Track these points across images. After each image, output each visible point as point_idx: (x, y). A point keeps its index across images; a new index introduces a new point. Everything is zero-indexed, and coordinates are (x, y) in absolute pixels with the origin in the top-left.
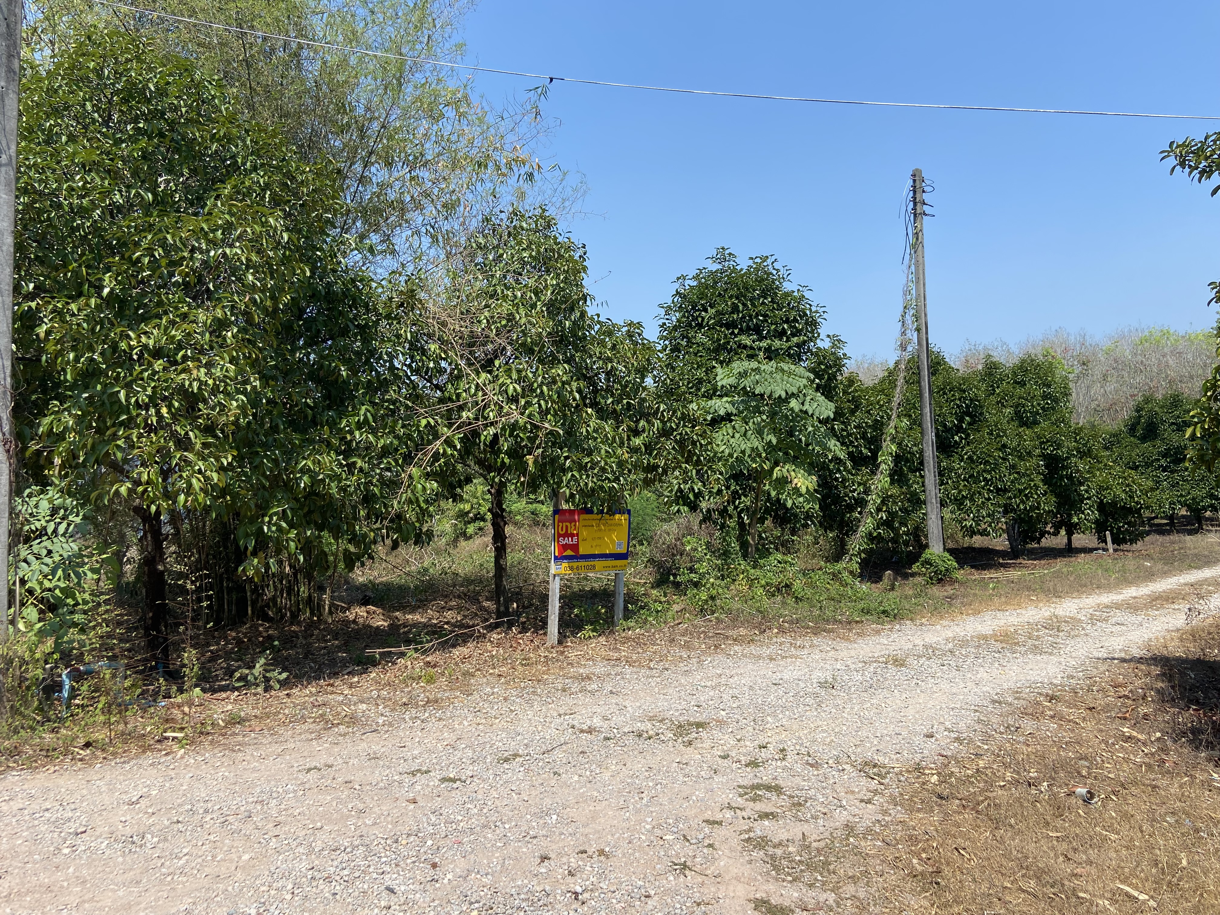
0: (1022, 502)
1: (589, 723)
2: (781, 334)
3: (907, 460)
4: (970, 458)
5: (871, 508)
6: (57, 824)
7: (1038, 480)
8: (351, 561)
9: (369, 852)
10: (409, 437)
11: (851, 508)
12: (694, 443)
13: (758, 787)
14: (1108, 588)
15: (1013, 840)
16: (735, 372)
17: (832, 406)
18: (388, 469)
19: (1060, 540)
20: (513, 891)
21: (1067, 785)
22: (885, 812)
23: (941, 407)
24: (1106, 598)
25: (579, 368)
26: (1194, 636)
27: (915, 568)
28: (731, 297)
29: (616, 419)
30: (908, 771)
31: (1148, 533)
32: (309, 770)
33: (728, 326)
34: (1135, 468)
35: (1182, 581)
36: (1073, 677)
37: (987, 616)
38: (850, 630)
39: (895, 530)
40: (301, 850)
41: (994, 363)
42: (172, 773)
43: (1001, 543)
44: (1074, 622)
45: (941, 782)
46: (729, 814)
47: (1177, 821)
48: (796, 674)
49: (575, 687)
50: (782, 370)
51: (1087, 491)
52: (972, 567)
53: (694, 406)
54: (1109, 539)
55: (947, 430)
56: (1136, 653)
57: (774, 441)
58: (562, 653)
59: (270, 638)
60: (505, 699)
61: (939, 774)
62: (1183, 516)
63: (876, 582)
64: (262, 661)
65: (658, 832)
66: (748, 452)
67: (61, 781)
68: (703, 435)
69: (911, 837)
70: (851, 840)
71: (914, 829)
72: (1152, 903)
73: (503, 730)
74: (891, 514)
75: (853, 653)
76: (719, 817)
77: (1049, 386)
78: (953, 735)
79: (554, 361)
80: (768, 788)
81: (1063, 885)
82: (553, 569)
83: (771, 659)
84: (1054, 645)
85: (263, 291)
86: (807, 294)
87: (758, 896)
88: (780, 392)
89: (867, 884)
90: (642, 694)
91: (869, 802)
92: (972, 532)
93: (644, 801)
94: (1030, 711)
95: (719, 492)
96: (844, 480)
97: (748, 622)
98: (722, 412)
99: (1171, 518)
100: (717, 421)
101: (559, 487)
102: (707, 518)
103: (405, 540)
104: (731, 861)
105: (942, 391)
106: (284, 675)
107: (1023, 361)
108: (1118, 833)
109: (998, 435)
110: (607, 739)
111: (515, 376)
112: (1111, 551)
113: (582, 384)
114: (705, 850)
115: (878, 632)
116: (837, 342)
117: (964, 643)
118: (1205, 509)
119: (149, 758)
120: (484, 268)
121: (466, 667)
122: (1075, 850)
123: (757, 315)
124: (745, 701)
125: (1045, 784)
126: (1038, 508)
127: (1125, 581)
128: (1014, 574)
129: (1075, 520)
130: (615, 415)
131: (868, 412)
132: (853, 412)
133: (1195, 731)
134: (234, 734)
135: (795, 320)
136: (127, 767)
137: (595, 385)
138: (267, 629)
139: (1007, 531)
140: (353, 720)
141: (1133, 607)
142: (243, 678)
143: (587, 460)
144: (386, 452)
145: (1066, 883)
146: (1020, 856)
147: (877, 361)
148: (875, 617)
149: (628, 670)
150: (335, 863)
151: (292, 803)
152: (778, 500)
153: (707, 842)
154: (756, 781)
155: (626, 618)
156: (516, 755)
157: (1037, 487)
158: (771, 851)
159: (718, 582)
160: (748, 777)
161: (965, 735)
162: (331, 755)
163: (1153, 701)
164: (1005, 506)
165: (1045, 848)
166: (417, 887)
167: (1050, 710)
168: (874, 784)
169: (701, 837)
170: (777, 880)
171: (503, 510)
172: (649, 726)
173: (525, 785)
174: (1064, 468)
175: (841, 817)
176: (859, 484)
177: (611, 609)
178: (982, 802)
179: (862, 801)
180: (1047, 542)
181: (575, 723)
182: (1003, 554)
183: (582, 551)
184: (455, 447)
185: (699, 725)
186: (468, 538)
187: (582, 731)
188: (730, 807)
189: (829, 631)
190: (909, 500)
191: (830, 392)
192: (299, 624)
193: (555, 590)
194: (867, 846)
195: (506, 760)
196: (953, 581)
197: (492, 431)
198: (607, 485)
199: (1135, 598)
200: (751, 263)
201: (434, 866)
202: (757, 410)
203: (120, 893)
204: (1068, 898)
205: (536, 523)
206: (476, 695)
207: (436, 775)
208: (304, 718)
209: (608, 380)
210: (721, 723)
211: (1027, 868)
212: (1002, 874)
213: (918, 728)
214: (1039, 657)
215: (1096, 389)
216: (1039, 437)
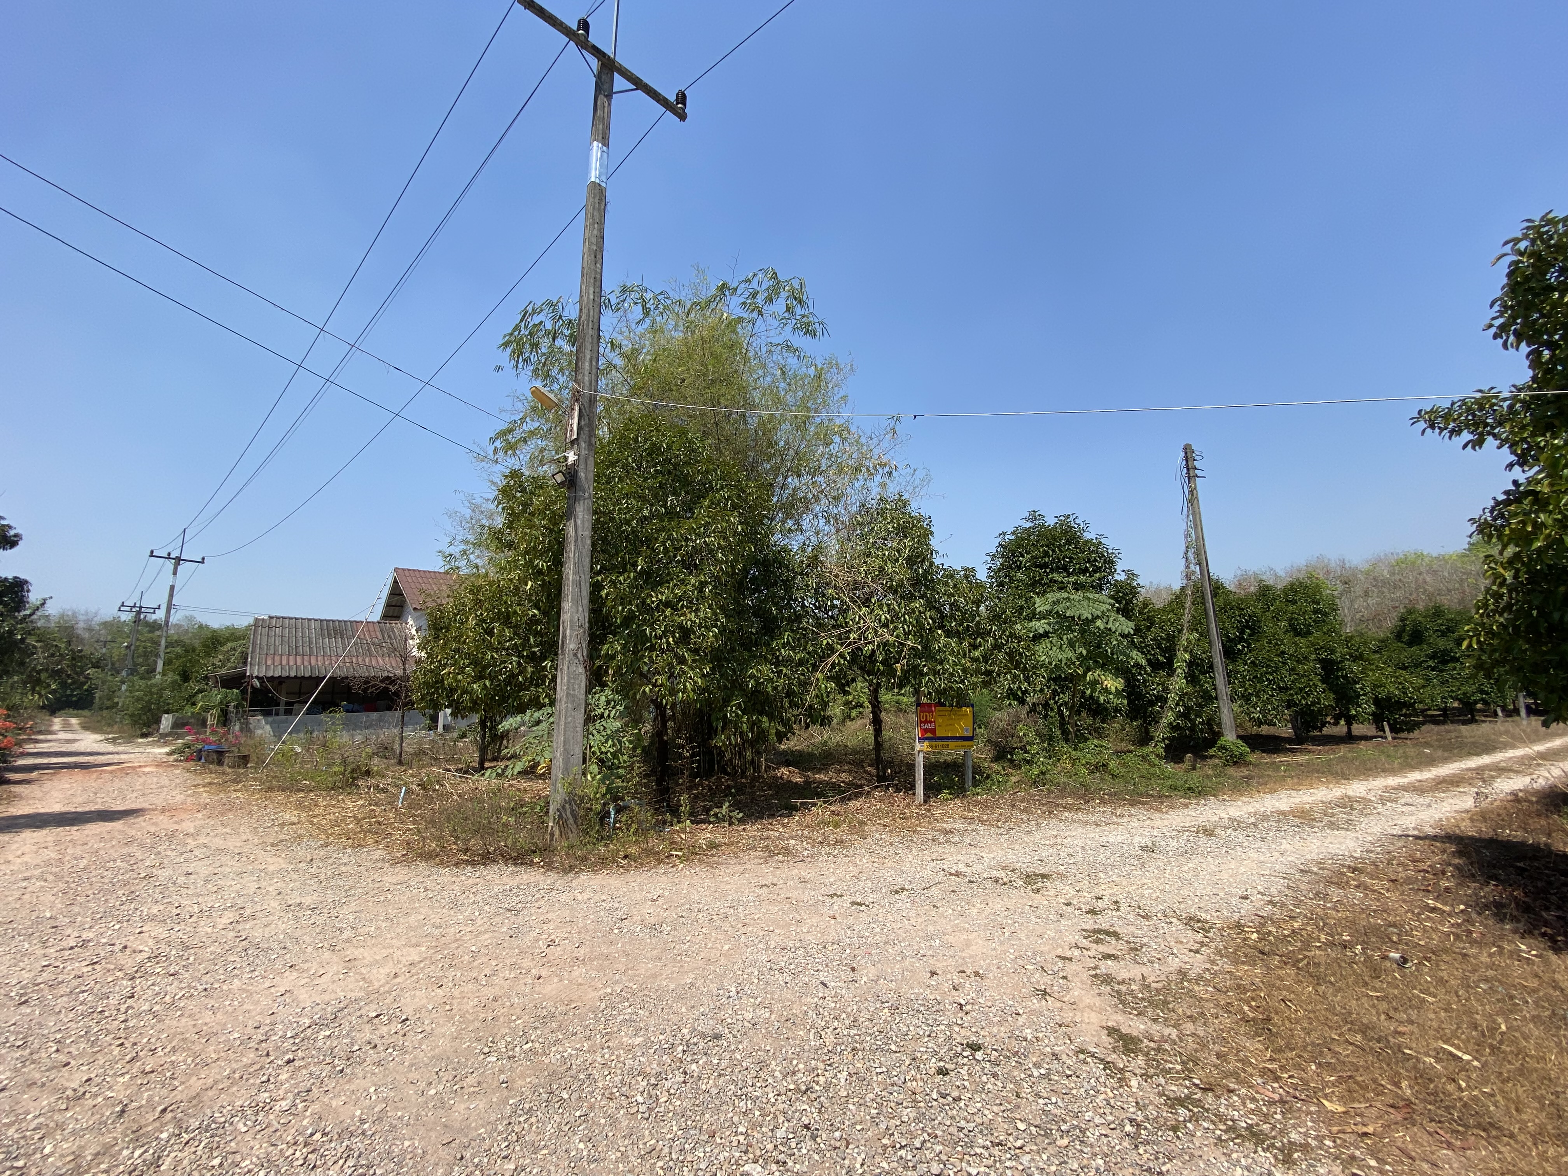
0: (1303, 697)
1: (955, 868)
2: (1084, 571)
3: (1198, 665)
4: (1252, 662)
5: (1172, 704)
6: (611, 911)
7: (1316, 680)
8: (781, 737)
9: (807, 955)
10: (815, 652)
11: (1152, 703)
12: (1020, 654)
13: (1099, 931)
14: (1393, 772)
15: (1336, 996)
16: (1050, 600)
17: (1131, 624)
18: (803, 674)
19: (1341, 729)
20: (912, 997)
21: (1380, 949)
22: (1213, 962)
23: (1224, 623)
24: (1392, 781)
25: (928, 601)
26: (1484, 818)
27: (1211, 752)
28: (1042, 546)
29: (959, 637)
30: (1229, 928)
31: (1424, 723)
32: (762, 886)
33: (1041, 566)
34: (1405, 668)
35: (1463, 766)
36: (1372, 852)
37: (1283, 794)
38: (1162, 803)
39: (1192, 721)
40: (761, 946)
41: (1267, 586)
42: (677, 881)
43: (1287, 731)
44: (1365, 801)
45: (1261, 940)
46: (1077, 953)
47: (1490, 988)
48: (1120, 839)
49: (942, 839)
50: (1089, 599)
51: (1362, 689)
52: (1263, 751)
53: (1019, 627)
54: (1387, 729)
55: (1230, 640)
56: (1430, 831)
57: (1084, 653)
58: (929, 810)
59: (729, 787)
60: (891, 844)
61: (1258, 932)
62: (1455, 708)
63: (1179, 763)
64: (727, 804)
65: (1021, 962)
66: (1064, 662)
67: (611, 881)
68: (1028, 648)
69: (1239, 986)
70: (1186, 984)
71: (1241, 979)
72: (1476, 1063)
73: (892, 868)
74: (1188, 708)
75: (1166, 823)
76: (1068, 954)
77: (1318, 603)
78: (1265, 898)
79: (911, 598)
80: (1108, 933)
81: (1388, 1041)
82: (918, 747)
83: (1097, 825)
84: (1349, 822)
85: (726, 563)
86: (1103, 541)
87: (1110, 1024)
88: (1087, 615)
89: (1205, 1024)
90: (994, 848)
91: (1197, 952)
92: (1260, 723)
93: (1007, 935)
94: (1335, 880)
95: (1042, 690)
96: (1145, 681)
97: (1073, 794)
98: (1041, 631)
99: (1445, 710)
100: (1038, 638)
101: (920, 687)
102: (1033, 710)
103: (814, 723)
104: (1083, 992)
105: (1223, 609)
106: (741, 815)
107: (1292, 584)
108: (1435, 996)
109: (1277, 644)
110: (971, 882)
111: (885, 609)
112: (1390, 739)
113: (933, 612)
114: (1061, 981)
115: (1186, 806)
116: (1131, 575)
117: (1265, 818)
118: (1476, 702)
119: (661, 869)
120: (862, 537)
121: (860, 817)
122: (1396, 1009)
123: (1064, 559)
124: (1079, 859)
125: (1359, 947)
126: (1319, 703)
127: (1408, 765)
128: (1302, 758)
129: (1354, 712)
130: (958, 634)
131: (1161, 628)
132: (1148, 628)
133: (1499, 905)
134: (712, 855)
135: (1096, 560)
136: (649, 874)
137: (941, 613)
138: (727, 781)
139: (1291, 721)
140: (787, 852)
141: (1419, 789)
142: (716, 815)
143: (939, 667)
144: (801, 662)
145: (1391, 1039)
146: (1344, 1011)
147: (1162, 586)
148: (1182, 793)
149: (981, 827)
150: (785, 959)
151: (753, 910)
152: (1091, 697)
153: (1061, 974)
154: (1096, 927)
155: (976, 784)
156: (903, 889)
157: (1316, 686)
158: (1116, 987)
159: (1047, 761)
160: (1089, 923)
161: (1277, 899)
162: (775, 876)
163: (1452, 876)
164: (1288, 701)
165: (1366, 1006)
166: (843, 985)
167: (1354, 880)
168: (1199, 937)
169: (1056, 969)
170: (1124, 1012)
171: (879, 702)
172: (1004, 874)
173: (912, 914)
174: (1338, 670)
175: (1174, 964)
176: (1158, 684)
177: (962, 777)
178: (1302, 960)
179: (1191, 951)
180: (1327, 730)
181: (945, 867)
182: (1289, 740)
183: (938, 734)
184: (845, 659)
185: (1044, 876)
186: (852, 720)
187: (951, 874)
188: (1077, 947)
189: (1143, 803)
190: (1202, 697)
191: (1128, 613)
192: (746, 778)
193: (920, 761)
194: (1199, 989)
195: (897, 892)
196: (1248, 764)
197: (870, 647)
198: (955, 686)
199: (1420, 781)
200: (1056, 520)
201: (853, 969)
202: (1070, 629)
203: (650, 966)
204: (1394, 1053)
205: (900, 710)
206: (869, 840)
207: (848, 899)
208: (755, 848)
209: (951, 609)
210: (1061, 876)
211: (1352, 1023)
212: (1330, 1027)
213: (1233, 891)
214: (1336, 832)
215: (1359, 603)
216: (1313, 645)
